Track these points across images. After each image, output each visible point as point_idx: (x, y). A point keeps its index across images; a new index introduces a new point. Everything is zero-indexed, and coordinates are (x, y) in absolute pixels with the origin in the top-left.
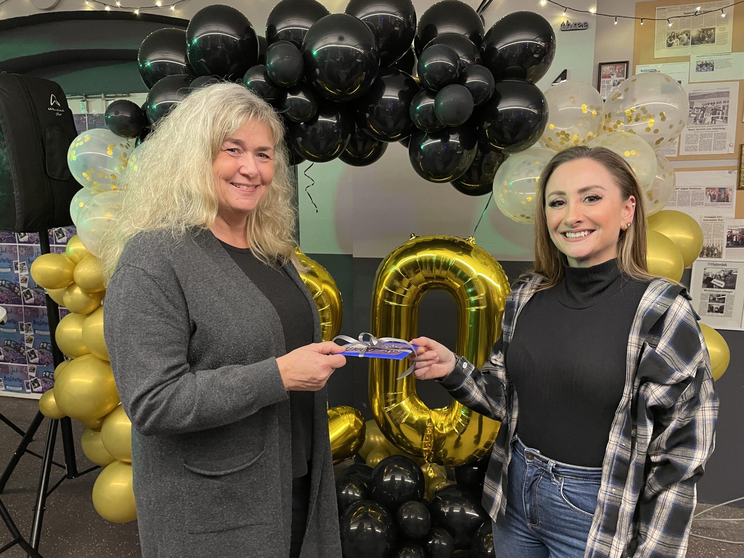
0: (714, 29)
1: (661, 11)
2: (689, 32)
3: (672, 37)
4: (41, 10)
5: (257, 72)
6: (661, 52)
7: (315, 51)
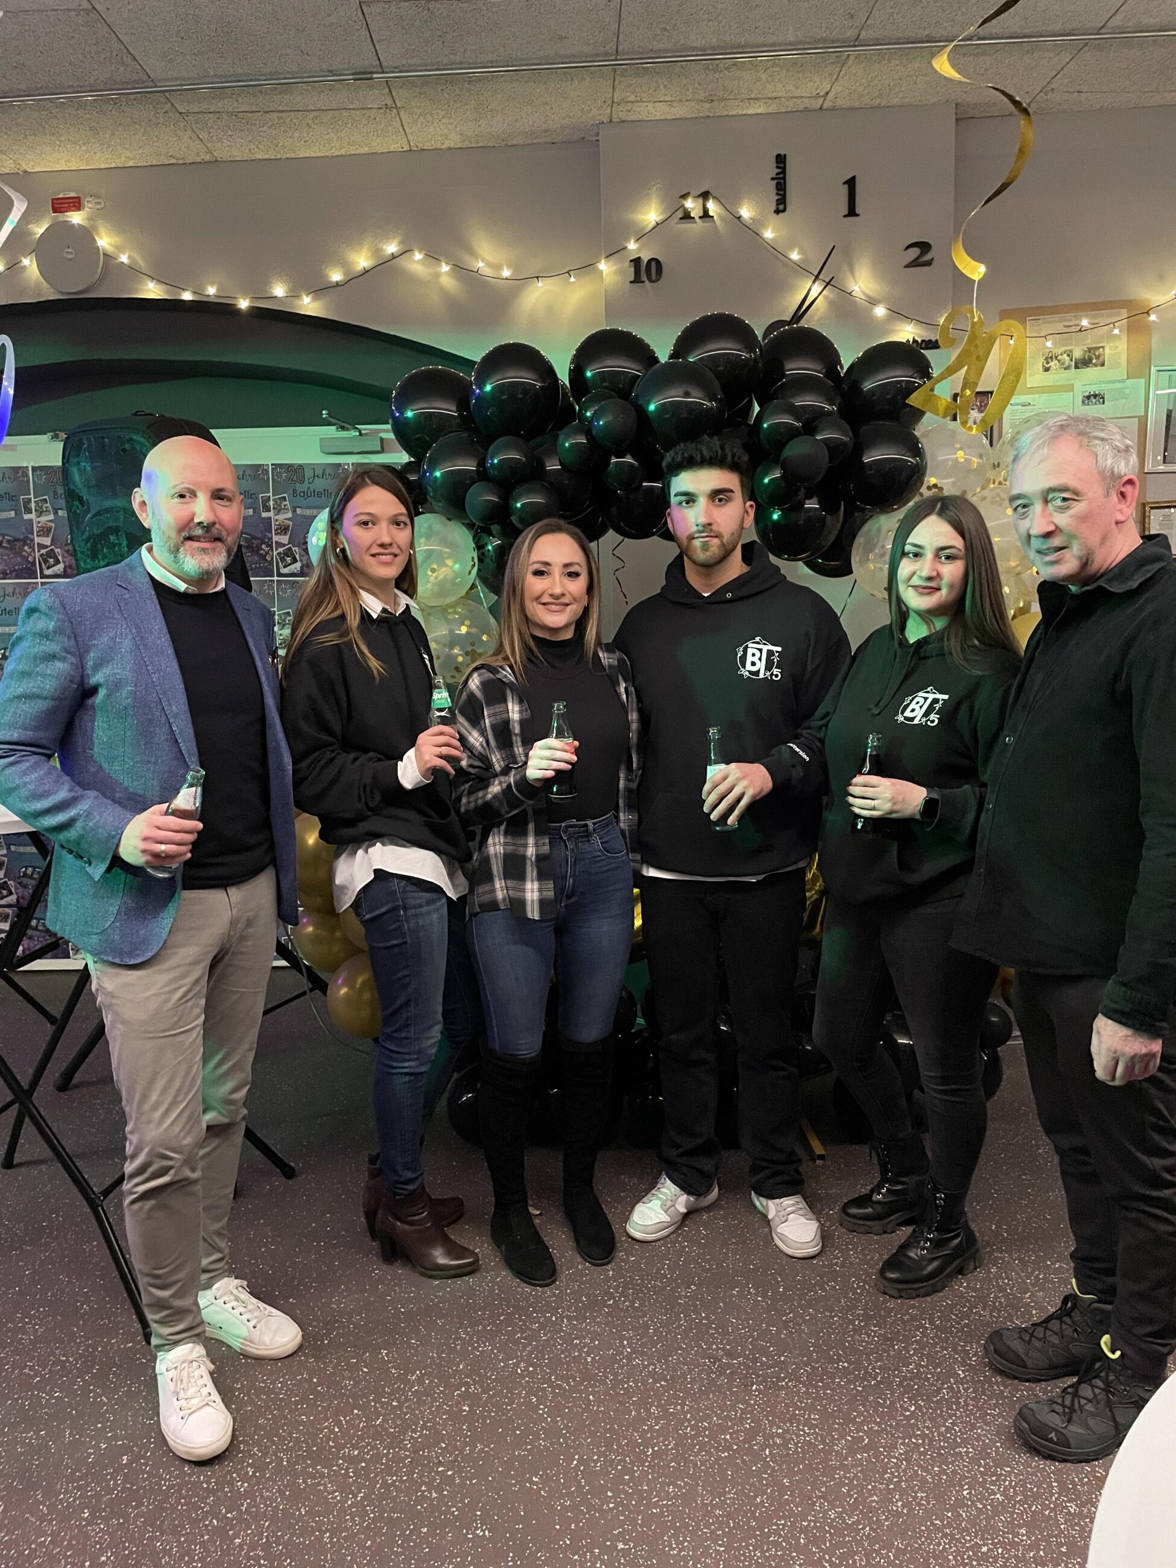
0: (1103, 347)
1: (1034, 326)
2: (1071, 351)
3: (1049, 359)
4: (62, 293)
5: (578, 431)
6: (1034, 377)
7: (652, 407)
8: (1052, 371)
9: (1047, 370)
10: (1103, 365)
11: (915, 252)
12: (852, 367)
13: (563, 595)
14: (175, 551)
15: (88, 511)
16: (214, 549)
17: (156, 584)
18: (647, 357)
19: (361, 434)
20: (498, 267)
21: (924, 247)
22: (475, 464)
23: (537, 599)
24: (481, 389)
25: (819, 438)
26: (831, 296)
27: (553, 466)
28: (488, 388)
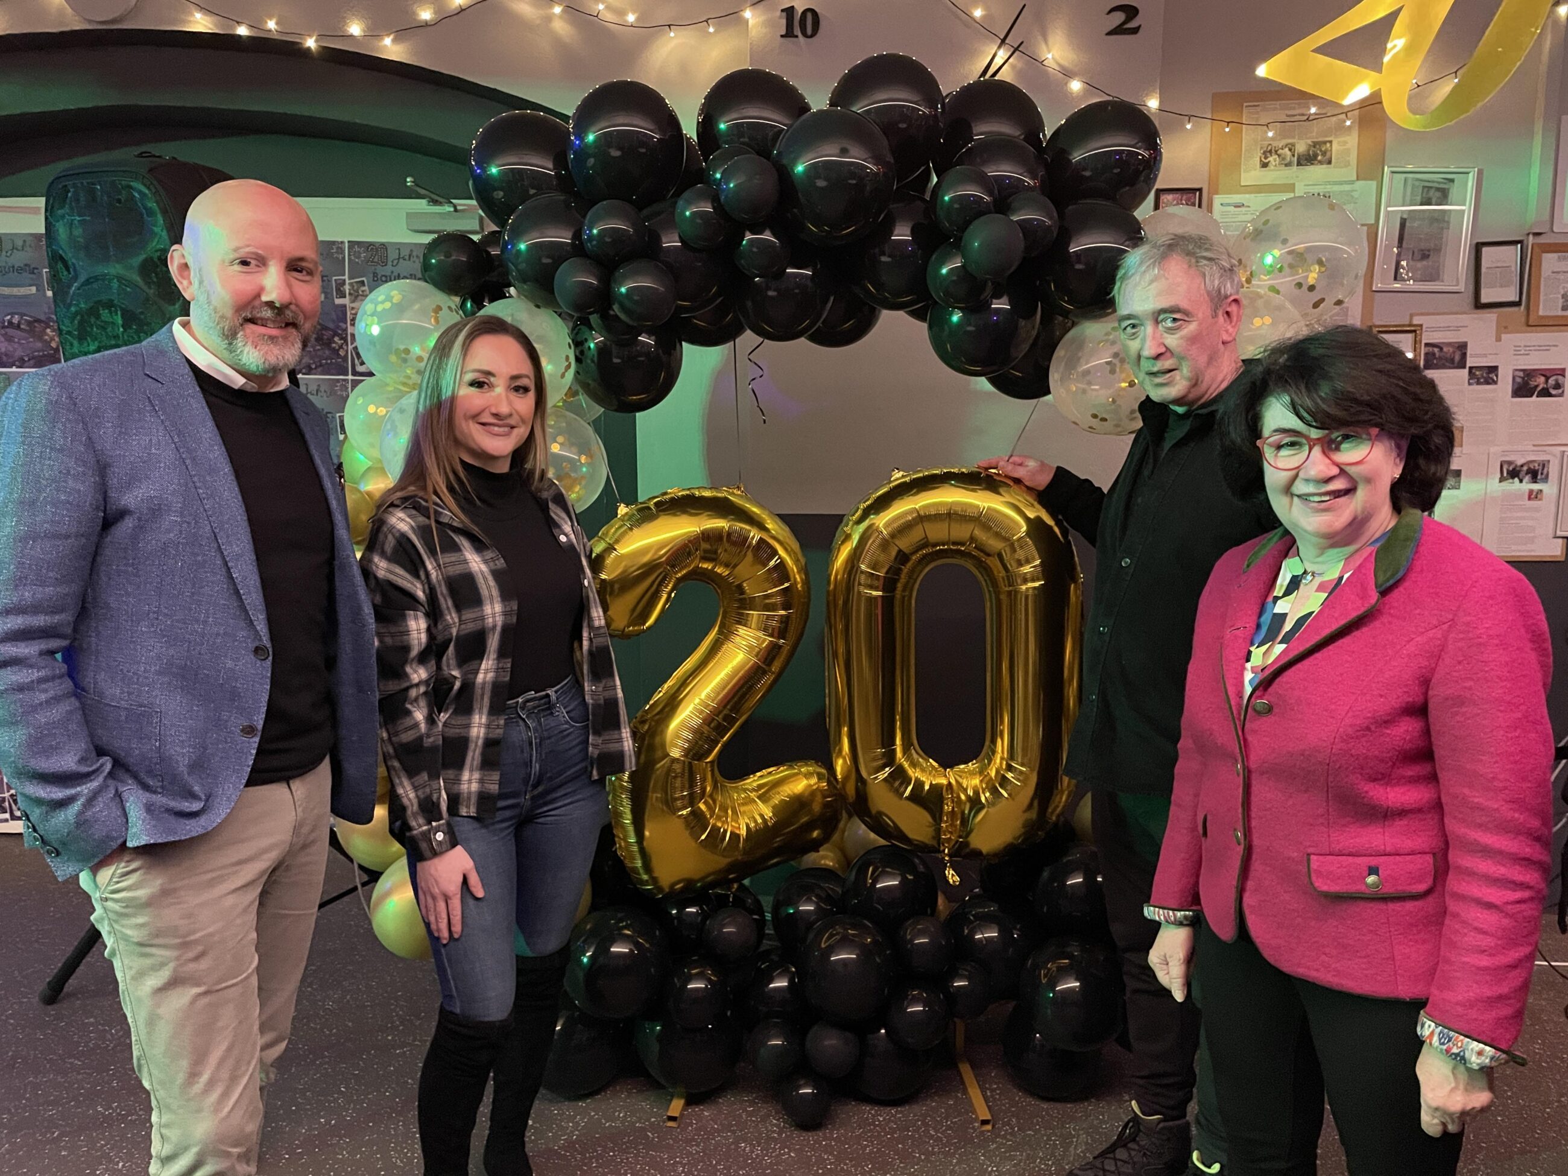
0: (1331, 142)
1: (1252, 110)
2: (1293, 145)
3: (1267, 153)
4: (90, 21)
5: (701, 196)
6: (1251, 175)
7: (800, 168)
8: (1271, 167)
9: (1265, 165)
10: (1330, 162)
11: (1119, 17)
12: (1056, 134)
13: (511, 415)
14: (230, 336)
15: (76, 278)
16: (285, 338)
17: (199, 374)
18: (793, 103)
19: (456, 210)
20: (622, 13)
21: (1131, 12)
22: (570, 234)
23: (475, 417)
24: (581, 139)
25: (1015, 218)
26: (1019, 65)
27: (671, 242)
28: (591, 137)
